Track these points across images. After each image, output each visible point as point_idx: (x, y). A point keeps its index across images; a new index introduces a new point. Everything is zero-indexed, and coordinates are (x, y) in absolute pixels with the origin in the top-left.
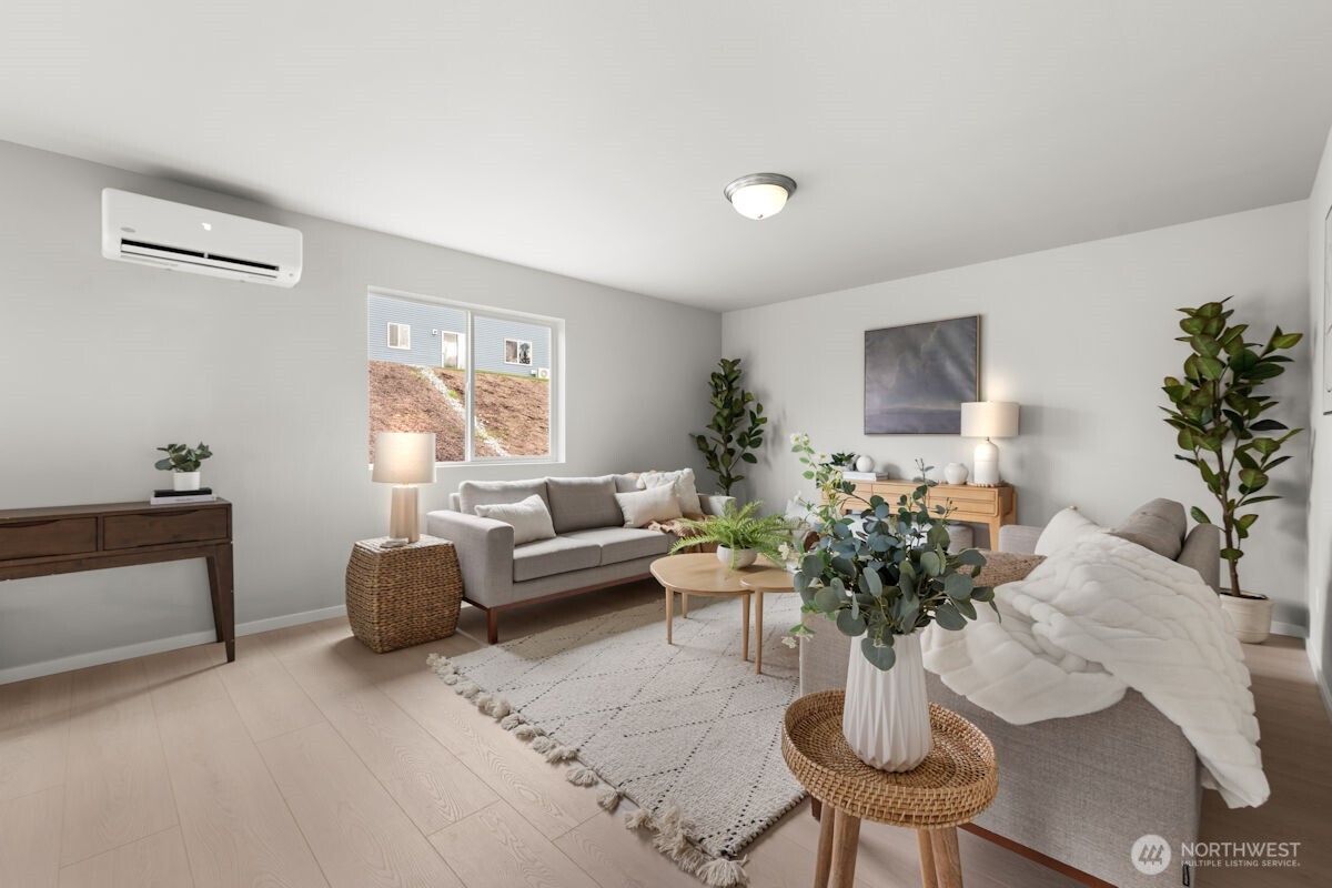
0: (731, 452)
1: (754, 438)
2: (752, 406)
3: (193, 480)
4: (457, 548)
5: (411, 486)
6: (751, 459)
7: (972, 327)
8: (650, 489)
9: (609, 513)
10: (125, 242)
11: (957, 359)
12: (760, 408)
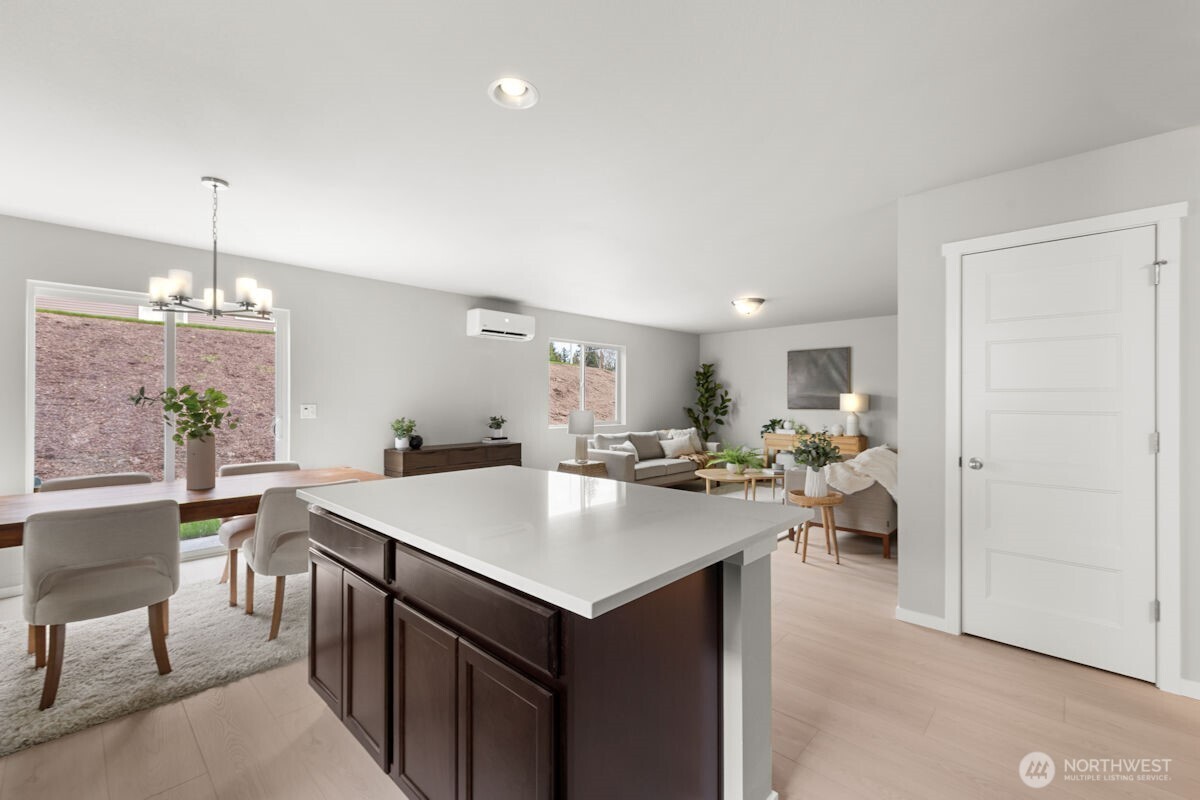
0: (707, 418)
1: (723, 410)
2: (720, 392)
3: (499, 433)
4: (607, 466)
5: (584, 436)
6: (720, 422)
7: (846, 353)
8: (676, 439)
9: (657, 451)
10: (484, 331)
11: (837, 369)
12: (726, 393)
